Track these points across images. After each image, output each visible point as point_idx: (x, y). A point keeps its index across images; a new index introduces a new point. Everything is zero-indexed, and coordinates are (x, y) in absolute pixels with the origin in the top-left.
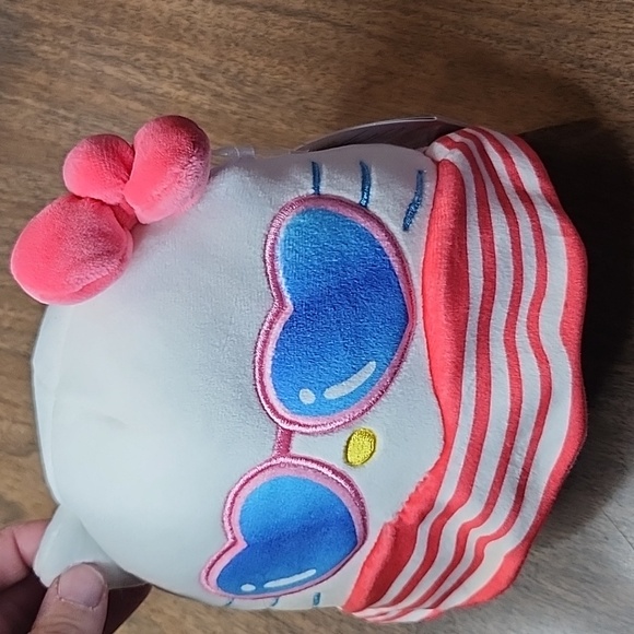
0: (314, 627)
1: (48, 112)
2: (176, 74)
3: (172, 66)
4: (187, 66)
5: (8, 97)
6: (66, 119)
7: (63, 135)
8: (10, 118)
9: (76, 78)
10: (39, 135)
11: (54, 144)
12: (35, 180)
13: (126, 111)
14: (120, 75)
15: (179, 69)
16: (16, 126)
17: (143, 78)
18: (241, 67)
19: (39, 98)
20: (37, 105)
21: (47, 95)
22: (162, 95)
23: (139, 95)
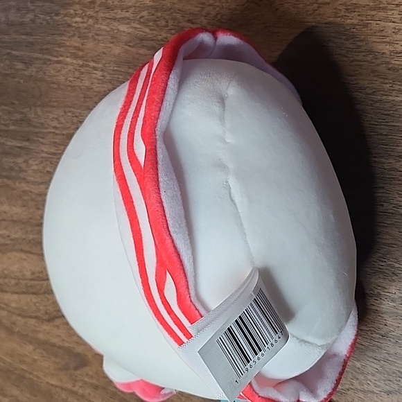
1: (82, 66)
2: (171, 23)
3: (167, 17)
4: (178, 16)
5: (56, 59)
6: (95, 69)
7: (96, 80)
8: (58, 74)
9: (100, 38)
10: (78, 83)
11: (89, 89)
12: (77, 117)
13: (136, 56)
14: (130, 30)
15: (172, 19)
16: (62, 79)
17: (147, 30)
18: (217, 9)
19: (75, 57)
20: (75, 61)
21: (80, 53)
22: (162, 40)
23: (145, 43)
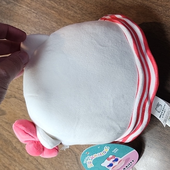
0: (79, 152)
1: (29, 10)
2: (65, 5)
3: (64, 3)
4: (68, 4)
5: (19, 5)
6: (34, 12)
7: (33, 17)
8: (19, 10)
9: (38, 2)
10: (26, 16)
11: (29, 19)
12: (23, 27)
13: (50, 13)
14: (50, 3)
15: (66, 4)
16: (20, 12)
17: (56, 5)
18: (83, 6)
19: (27, 6)
20: (26, 8)
21: (29, 6)
22: (61, 10)
23: (54, 9)
